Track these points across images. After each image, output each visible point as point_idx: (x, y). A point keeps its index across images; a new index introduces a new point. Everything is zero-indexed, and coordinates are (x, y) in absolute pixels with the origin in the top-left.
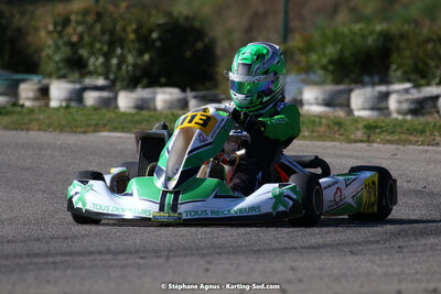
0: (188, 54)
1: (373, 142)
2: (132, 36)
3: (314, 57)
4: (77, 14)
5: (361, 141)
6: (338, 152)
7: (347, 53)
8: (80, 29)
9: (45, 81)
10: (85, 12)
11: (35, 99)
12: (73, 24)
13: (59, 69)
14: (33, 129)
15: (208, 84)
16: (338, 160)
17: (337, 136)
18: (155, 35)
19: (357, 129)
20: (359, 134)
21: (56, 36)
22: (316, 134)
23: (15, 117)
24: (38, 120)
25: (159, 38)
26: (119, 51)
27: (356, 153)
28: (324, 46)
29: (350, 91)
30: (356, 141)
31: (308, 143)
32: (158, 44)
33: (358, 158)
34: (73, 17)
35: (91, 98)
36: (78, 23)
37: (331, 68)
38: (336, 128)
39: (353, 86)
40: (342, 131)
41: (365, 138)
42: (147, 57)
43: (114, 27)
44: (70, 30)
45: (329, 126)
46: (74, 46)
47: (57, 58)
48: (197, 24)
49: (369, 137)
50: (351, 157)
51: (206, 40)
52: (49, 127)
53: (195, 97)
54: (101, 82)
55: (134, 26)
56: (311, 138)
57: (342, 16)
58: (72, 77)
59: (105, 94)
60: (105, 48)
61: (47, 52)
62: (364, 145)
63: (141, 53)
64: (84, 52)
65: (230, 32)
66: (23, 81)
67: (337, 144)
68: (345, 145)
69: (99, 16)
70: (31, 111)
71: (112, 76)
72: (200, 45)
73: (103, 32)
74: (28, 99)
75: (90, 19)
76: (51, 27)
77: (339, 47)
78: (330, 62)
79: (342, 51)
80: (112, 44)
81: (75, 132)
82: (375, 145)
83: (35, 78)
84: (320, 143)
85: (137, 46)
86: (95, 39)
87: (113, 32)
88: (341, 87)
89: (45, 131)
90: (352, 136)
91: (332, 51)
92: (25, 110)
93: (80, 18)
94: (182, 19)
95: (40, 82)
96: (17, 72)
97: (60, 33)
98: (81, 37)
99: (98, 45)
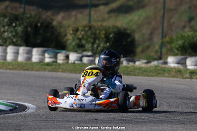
0: (124, 43)
1: (193, 78)
2: (103, 36)
3: (173, 45)
4: (81, 27)
5: (188, 78)
6: (178, 82)
7: (186, 44)
8: (83, 33)
9: (68, 53)
10: (85, 27)
11: (64, 60)
12: (80, 31)
13: (74, 48)
14: (60, 72)
15: (132, 55)
16: (178, 86)
17: (178, 76)
18: (111, 36)
19: (187, 73)
20: (187, 75)
21: (73, 35)
22: (170, 75)
23: (53, 67)
24: (62, 68)
25: (113, 37)
26: (97, 42)
27: (185, 83)
28: (177, 40)
29: (186, 58)
30: (186, 78)
31: (167, 79)
32: (113, 39)
33: (186, 85)
34: (80, 28)
35: (85, 60)
36: (82, 30)
37: (180, 49)
38: (178, 73)
39: (187, 56)
40: (181, 74)
41: (189, 77)
42: (108, 44)
43: (96, 32)
44: (78, 33)
45: (175, 72)
46: (80, 39)
47: (73, 44)
48: (128, 32)
49: (191, 76)
50: (183, 84)
51: (132, 38)
52: (66, 70)
53: (126, 60)
54: (90, 53)
55: (104, 32)
56: (169, 77)
57: (187, 29)
58: (79, 51)
59: (91, 58)
60: (92, 40)
61: (69, 41)
62: (189, 80)
63: (106, 42)
64: (83, 42)
65: (143, 35)
66: (59, 53)
67: (178, 79)
68: (181, 80)
69: (90, 28)
70: (60, 64)
71: (94, 51)
72: (129, 40)
73: (91, 34)
74: (61, 60)
75: (87, 29)
76: (71, 32)
77: (183, 41)
78: (180, 47)
79: (184, 43)
80: (95, 39)
81: (76, 73)
82: (193, 80)
83: (64, 52)
84: (171, 79)
85: (105, 39)
86: (88, 37)
87: (95, 34)
88: (183, 57)
89: (64, 72)
90: (185, 76)
91: (180, 42)
92: (57, 64)
93: (82, 29)
94: (122, 29)
95: (65, 53)
96: (57, 49)
97: (75, 34)
98: (83, 36)
99: (89, 39)
